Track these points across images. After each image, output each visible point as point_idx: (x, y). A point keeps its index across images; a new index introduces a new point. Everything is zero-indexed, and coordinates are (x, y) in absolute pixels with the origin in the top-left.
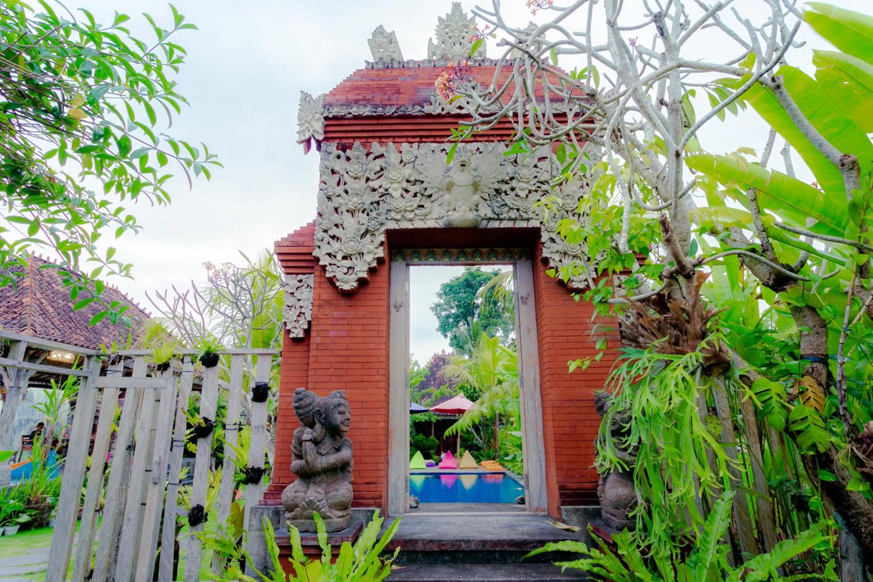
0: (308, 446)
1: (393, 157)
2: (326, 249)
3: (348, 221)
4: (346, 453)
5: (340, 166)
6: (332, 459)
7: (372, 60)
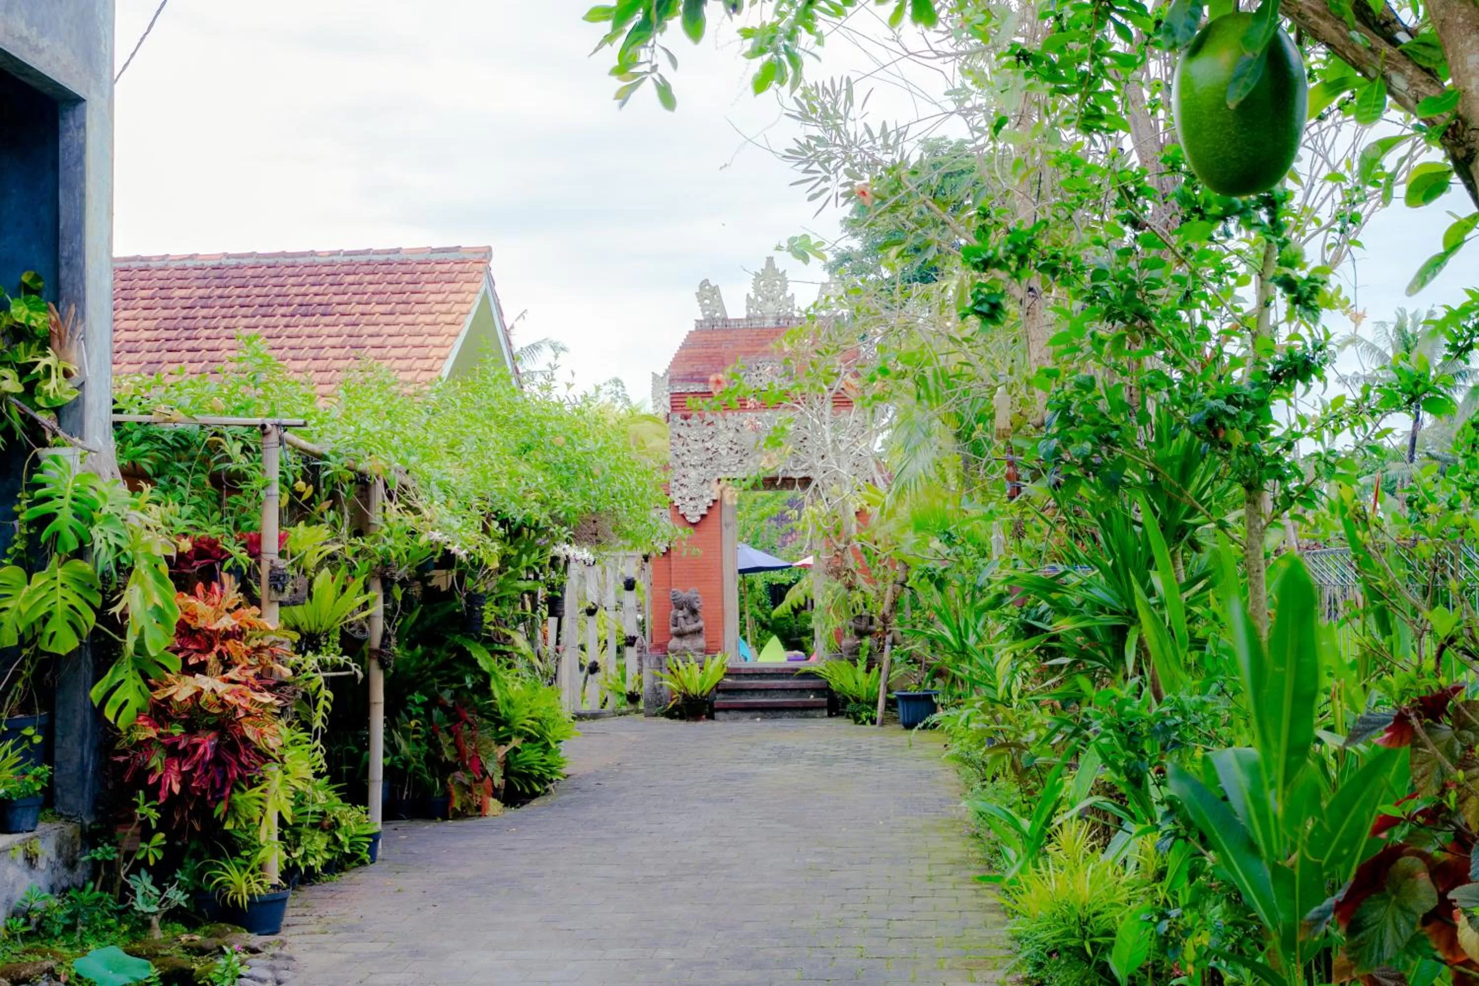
0: (681, 620)
1: (721, 425)
2: (678, 494)
3: (693, 473)
4: (701, 624)
5: (683, 431)
6: (694, 626)
7: (701, 318)
